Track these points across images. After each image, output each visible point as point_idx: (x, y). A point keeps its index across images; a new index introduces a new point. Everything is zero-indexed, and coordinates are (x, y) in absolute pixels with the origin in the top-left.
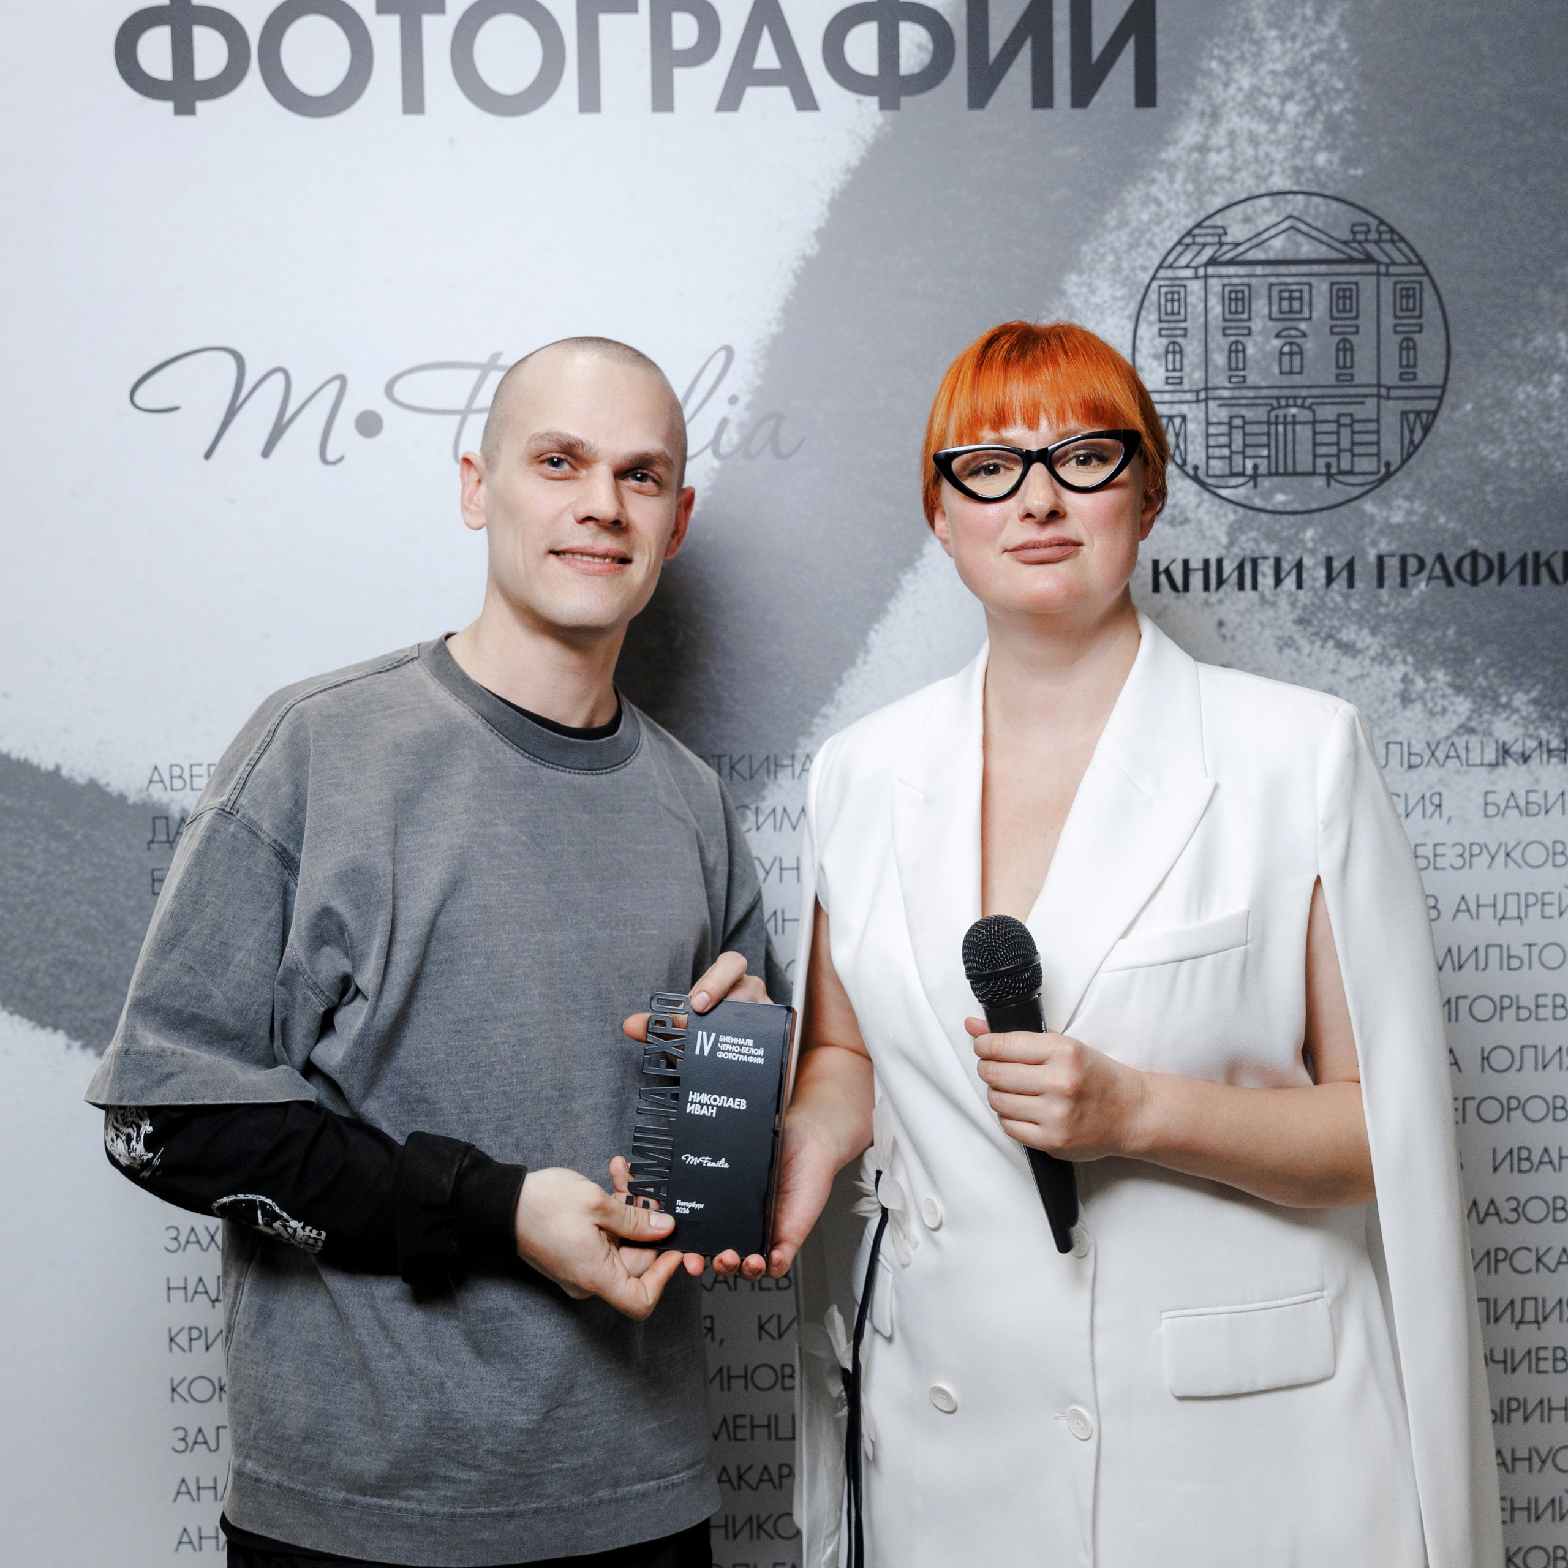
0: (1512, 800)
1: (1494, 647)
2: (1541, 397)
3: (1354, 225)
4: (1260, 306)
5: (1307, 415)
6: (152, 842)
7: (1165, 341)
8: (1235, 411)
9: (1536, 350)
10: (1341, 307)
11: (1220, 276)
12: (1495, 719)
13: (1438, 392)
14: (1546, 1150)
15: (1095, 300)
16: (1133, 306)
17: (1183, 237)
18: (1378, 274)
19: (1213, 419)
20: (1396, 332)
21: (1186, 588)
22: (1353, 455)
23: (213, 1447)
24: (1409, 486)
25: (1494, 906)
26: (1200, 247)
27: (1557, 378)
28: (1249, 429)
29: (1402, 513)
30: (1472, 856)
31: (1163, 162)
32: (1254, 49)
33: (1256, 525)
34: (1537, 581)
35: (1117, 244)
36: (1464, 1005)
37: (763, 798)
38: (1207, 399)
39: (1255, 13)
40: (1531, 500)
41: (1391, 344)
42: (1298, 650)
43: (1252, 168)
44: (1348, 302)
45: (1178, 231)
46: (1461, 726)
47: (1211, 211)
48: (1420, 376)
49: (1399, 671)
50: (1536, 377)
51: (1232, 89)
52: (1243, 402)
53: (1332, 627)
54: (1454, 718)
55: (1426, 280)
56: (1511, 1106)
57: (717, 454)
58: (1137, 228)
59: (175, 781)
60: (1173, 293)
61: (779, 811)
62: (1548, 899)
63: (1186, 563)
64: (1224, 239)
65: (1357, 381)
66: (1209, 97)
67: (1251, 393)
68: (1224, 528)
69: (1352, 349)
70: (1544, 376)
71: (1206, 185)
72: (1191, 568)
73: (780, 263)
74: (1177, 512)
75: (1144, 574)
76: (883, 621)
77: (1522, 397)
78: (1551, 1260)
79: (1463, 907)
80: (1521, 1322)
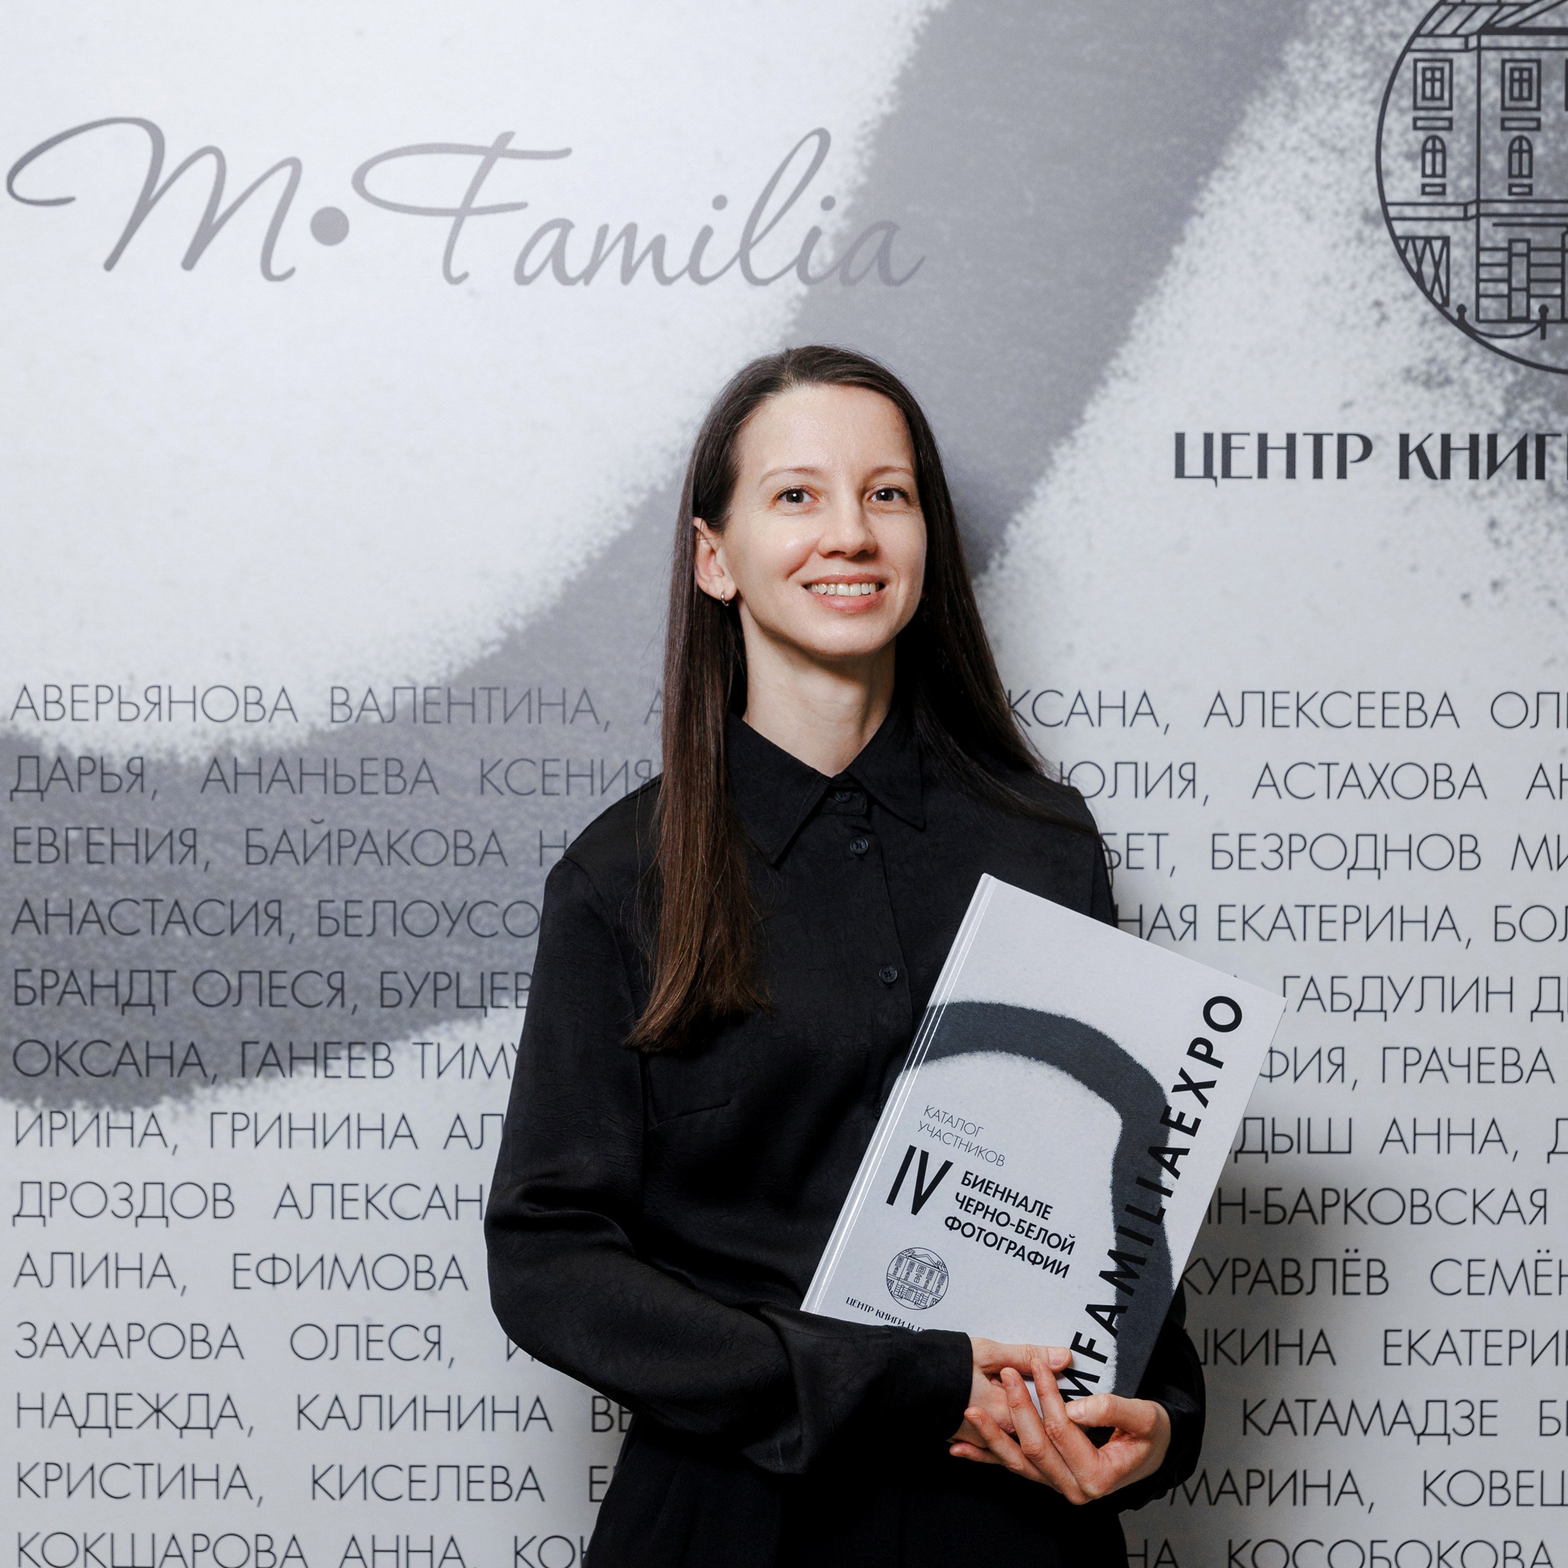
6: (16, 790)
7: (1421, 135)
8: (1517, 232)
15: (1325, 77)
16: (1379, 87)
21: (1446, 474)
26: (1473, 8)
28: (1535, 257)
33: (1543, 389)
38: (1478, 216)
52: (1528, 220)
57: (804, 277)
59: (49, 706)
60: (1433, 70)
63: (1446, 439)
67: (1539, 209)
68: (1500, 393)
72: (1453, 445)
73: (896, 18)
74: (1434, 369)
75: (1387, 453)
76: (1027, 509)
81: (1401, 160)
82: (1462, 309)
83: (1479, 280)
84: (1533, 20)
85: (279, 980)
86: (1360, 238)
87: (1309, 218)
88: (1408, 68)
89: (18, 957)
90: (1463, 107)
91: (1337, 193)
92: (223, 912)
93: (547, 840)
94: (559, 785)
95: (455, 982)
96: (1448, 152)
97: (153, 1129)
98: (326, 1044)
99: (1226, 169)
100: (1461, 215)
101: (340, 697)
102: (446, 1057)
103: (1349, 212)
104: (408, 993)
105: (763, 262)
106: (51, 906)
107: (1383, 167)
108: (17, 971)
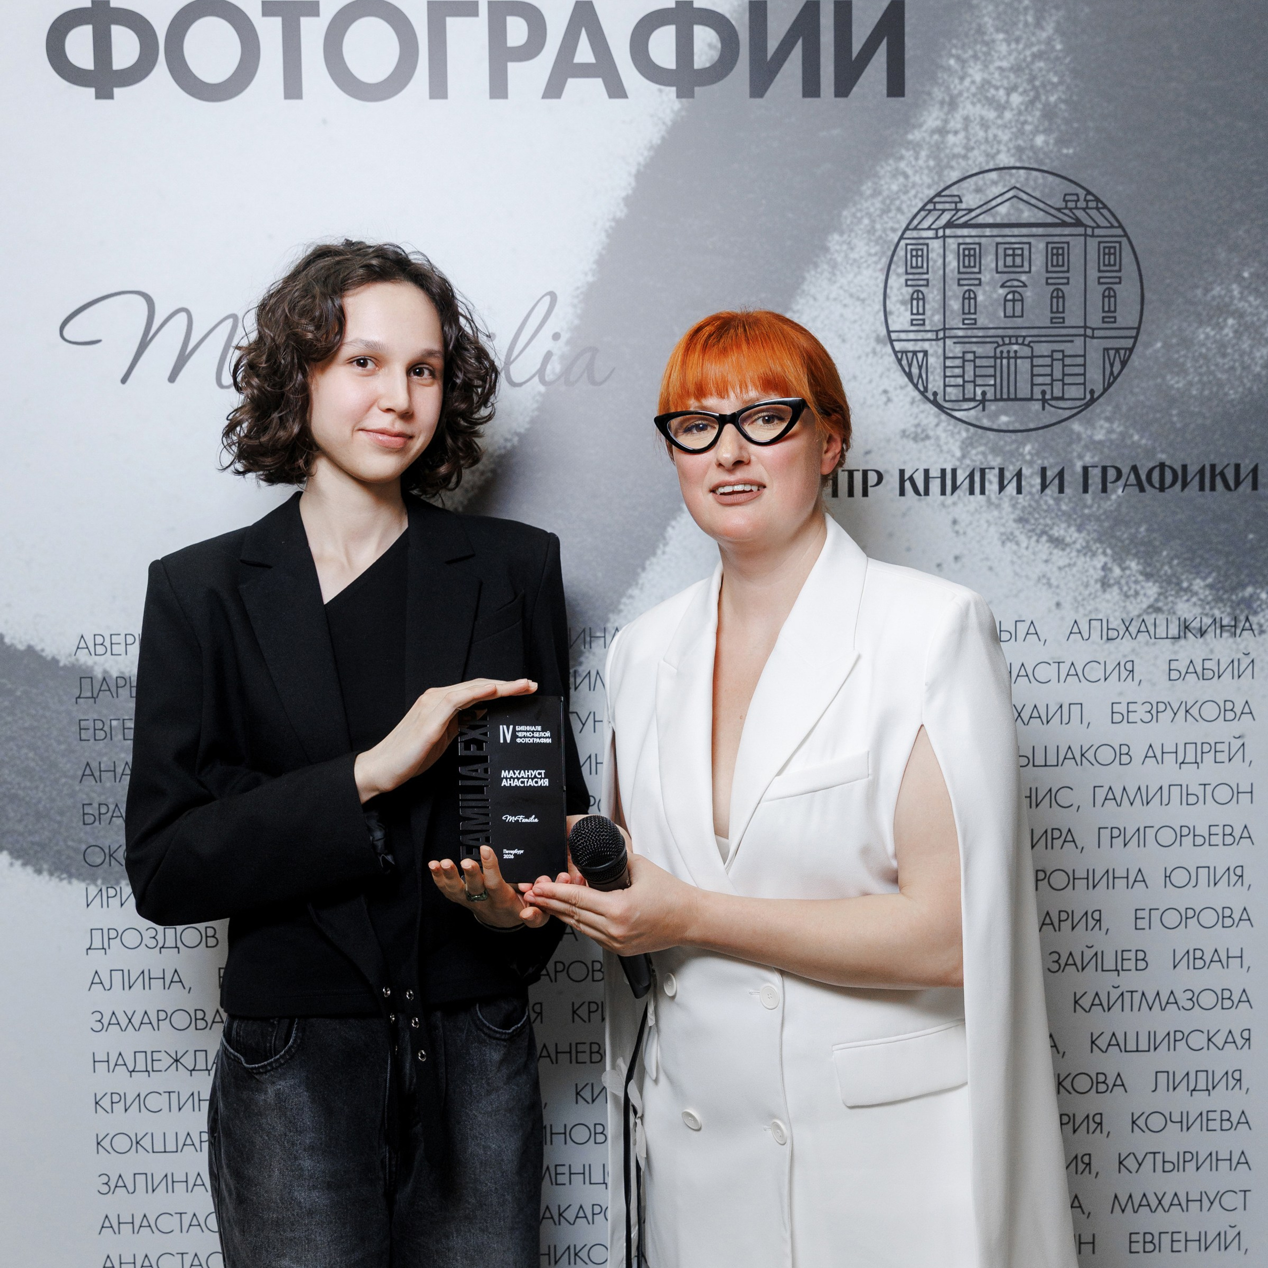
0: (1191, 665)
1: (1178, 541)
2: (1218, 337)
3: (1065, 195)
4: (989, 261)
5: (1026, 351)
6: (79, 697)
7: (910, 290)
8: (968, 347)
9: (1214, 298)
10: (1055, 263)
12: (1178, 600)
13: (1133, 333)
14: (1216, 951)
15: (853, 255)
16: (885, 261)
17: (926, 204)
18: (1086, 235)
20: (1099, 283)
21: (927, 493)
22: (1064, 384)
23: (131, 1190)
24: (1109, 410)
25: (1176, 752)
26: (941, 212)
27: (1230, 321)
28: (978, 362)
29: (1103, 431)
30: (1158, 712)
31: (909, 142)
32: (985, 49)
33: (984, 441)
34: (1213, 488)
35: (872, 210)
36: (1150, 833)
38: (944, 338)
39: (986, 19)
40: (1208, 422)
41: (1096, 292)
42: (1018, 544)
44: (1060, 257)
45: (921, 199)
46: (1149, 607)
47: (950, 183)
48: (1119, 319)
49: (1100, 561)
50: (1214, 321)
51: (967, 82)
52: (974, 340)
53: (1046, 525)
54: (1144, 599)
55: (1124, 240)
56: (1188, 916)
57: (543, 381)
58: (888, 197)
59: (97, 647)
60: (917, 250)
61: (593, 674)
62: (1219, 747)
63: (927, 472)
64: (959, 206)
65: (1066, 324)
66: (948, 88)
67: (981, 333)
68: (958, 444)
69: (1063, 297)
70: (1221, 320)
71: (945, 161)
72: (930, 476)
73: (595, 224)
74: (919, 430)
75: (892, 481)
76: (679, 518)
77: (1202, 337)
78: (1219, 1040)
79: (1150, 753)
80: (1194, 1090)
81: (898, 305)
82: (935, 394)
83: (945, 377)
84: (977, 219)
86: (874, 352)
87: (844, 341)
88: (902, 249)
89: (84, 796)
90: (935, 272)
91: (861, 326)
96: (926, 301)
99: (794, 312)
100: (934, 337)
103: (868, 337)
106: (102, 766)
107: (888, 309)
108: (83, 805)
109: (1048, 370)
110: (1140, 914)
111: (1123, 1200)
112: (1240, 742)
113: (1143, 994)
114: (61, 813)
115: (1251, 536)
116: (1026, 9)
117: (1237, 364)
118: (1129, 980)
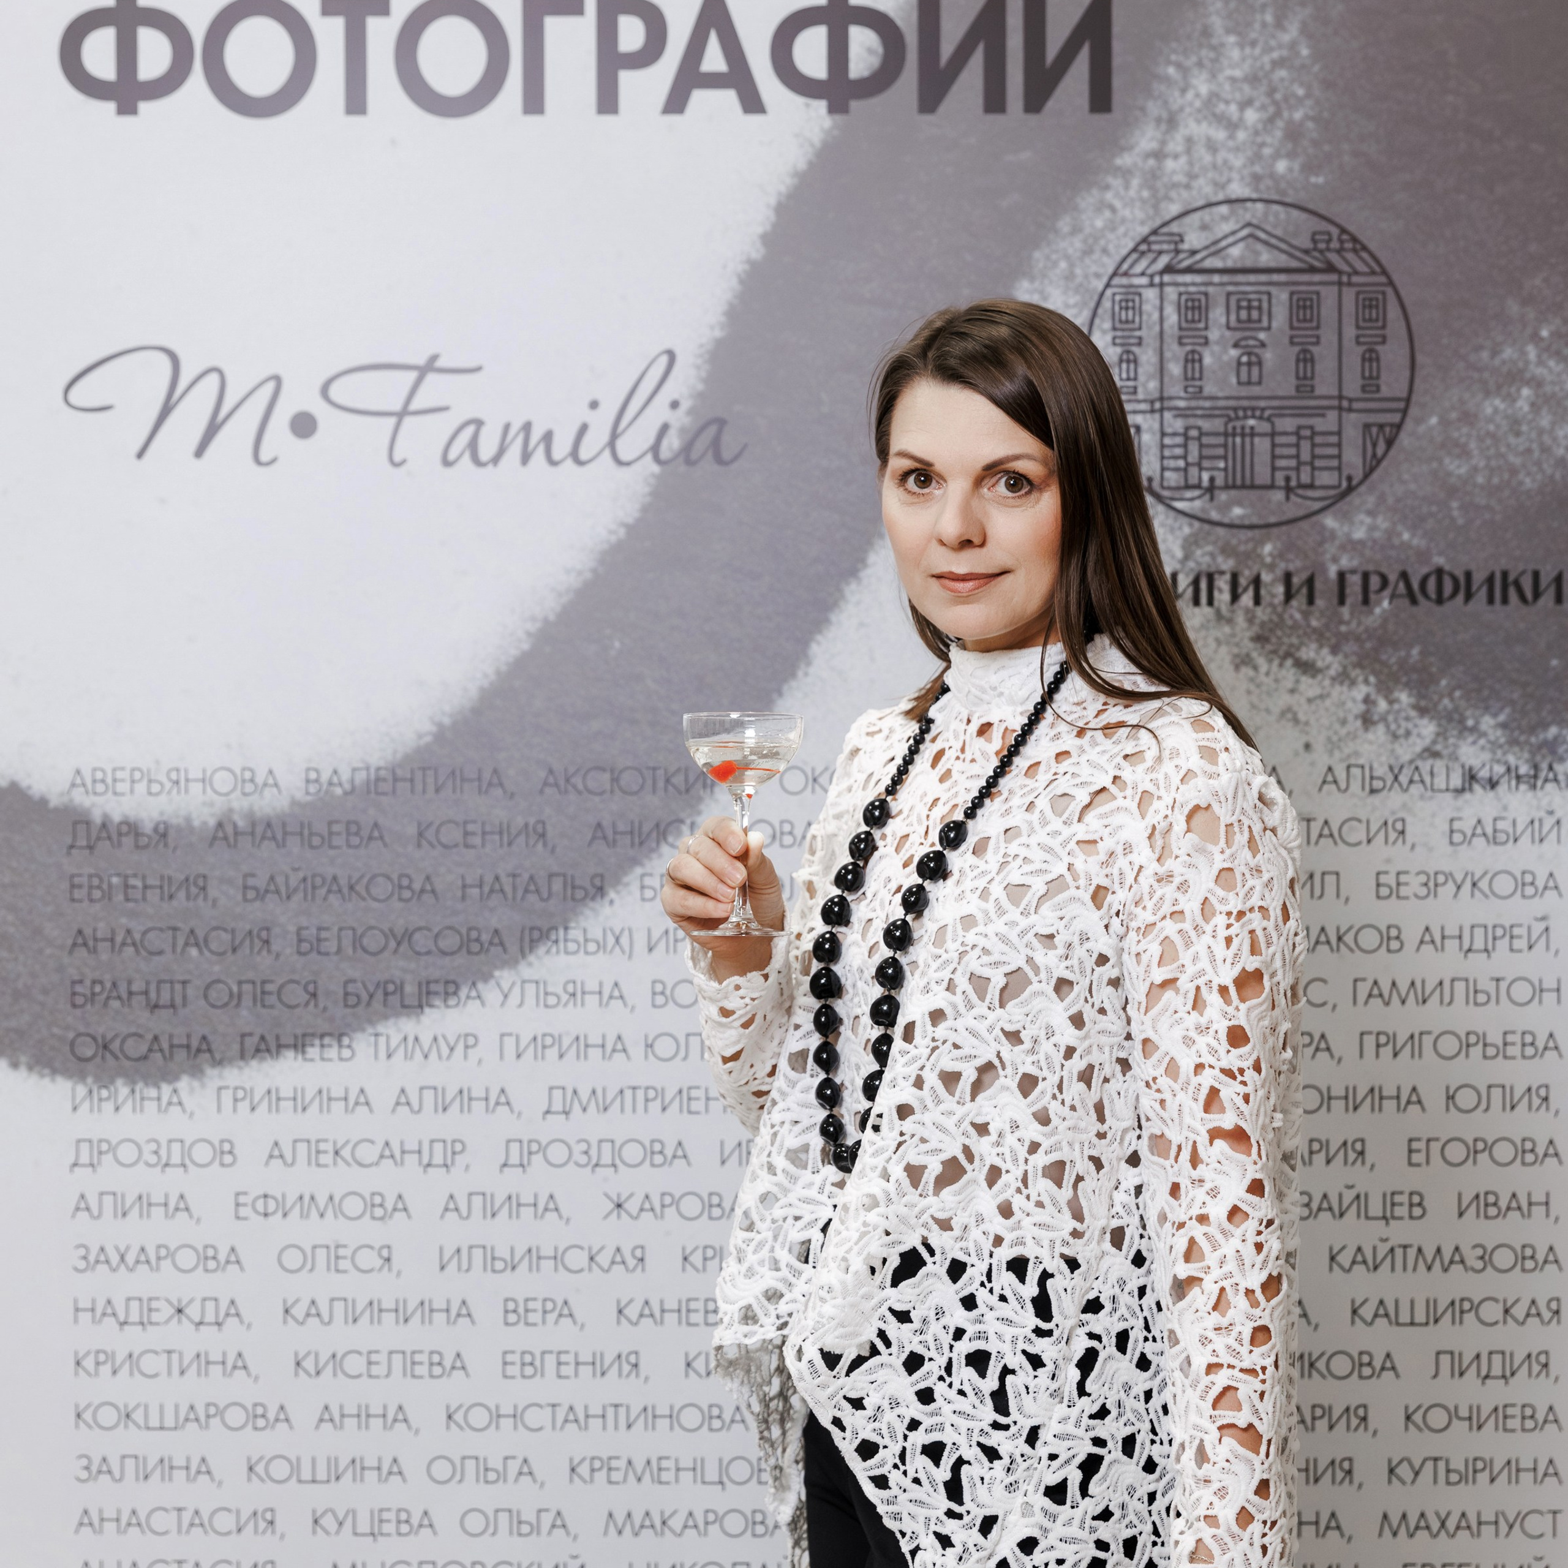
0: (1479, 827)
1: (1461, 668)
2: (1509, 411)
3: (1314, 234)
4: (1218, 315)
5: (1265, 427)
6: (72, 847)
7: (1119, 350)
8: (1192, 421)
9: (1504, 362)
11: (1176, 284)
12: (1461, 742)
13: (1402, 405)
14: (1514, 1195)
16: (1086, 314)
19: (1169, 430)
22: (1314, 468)
23: (118, 1478)
24: (1371, 500)
25: (1460, 937)
27: (1526, 392)
28: (1205, 440)
29: (1364, 528)
30: (1436, 885)
31: (1117, 168)
32: (1212, 55)
33: (1212, 539)
34: (1505, 600)
35: (1070, 251)
36: (1428, 1041)
37: (699, 813)
39: (1214, 18)
40: (1498, 517)
41: (1354, 356)
42: (1255, 668)
43: (1210, 175)
45: (1133, 239)
46: (1426, 750)
47: (1168, 217)
48: (1384, 388)
49: (1361, 691)
50: (1504, 391)
51: (1190, 95)
53: (1291, 645)
54: (1418, 741)
55: (1389, 291)
56: (1476, 1149)
57: (657, 459)
58: (1091, 235)
59: (96, 784)
62: (1516, 931)
65: (1318, 392)
66: (1166, 103)
67: (1207, 404)
68: (1179, 542)
69: (1312, 360)
70: (1513, 390)
71: (1162, 192)
73: (725, 267)
77: (1489, 411)
78: (1519, 1311)
79: (1427, 938)
80: (1487, 1377)
85: (269, 987)
89: (74, 972)
92: (226, 937)
93: (469, 881)
94: (477, 840)
95: (400, 989)
97: (175, 1100)
98: (304, 1035)
101: (313, 775)
102: (394, 1043)
104: (365, 996)
105: (627, 447)
106: (99, 935)
108: (73, 982)
109: (1293, 451)
110: (1415, 1145)
111: (1395, 1520)
112: (1542, 926)
113: (1420, 1250)
114: (45, 992)
115: (1555, 662)
116: (1264, 6)
117: (1535, 446)
118: (1401, 1232)
